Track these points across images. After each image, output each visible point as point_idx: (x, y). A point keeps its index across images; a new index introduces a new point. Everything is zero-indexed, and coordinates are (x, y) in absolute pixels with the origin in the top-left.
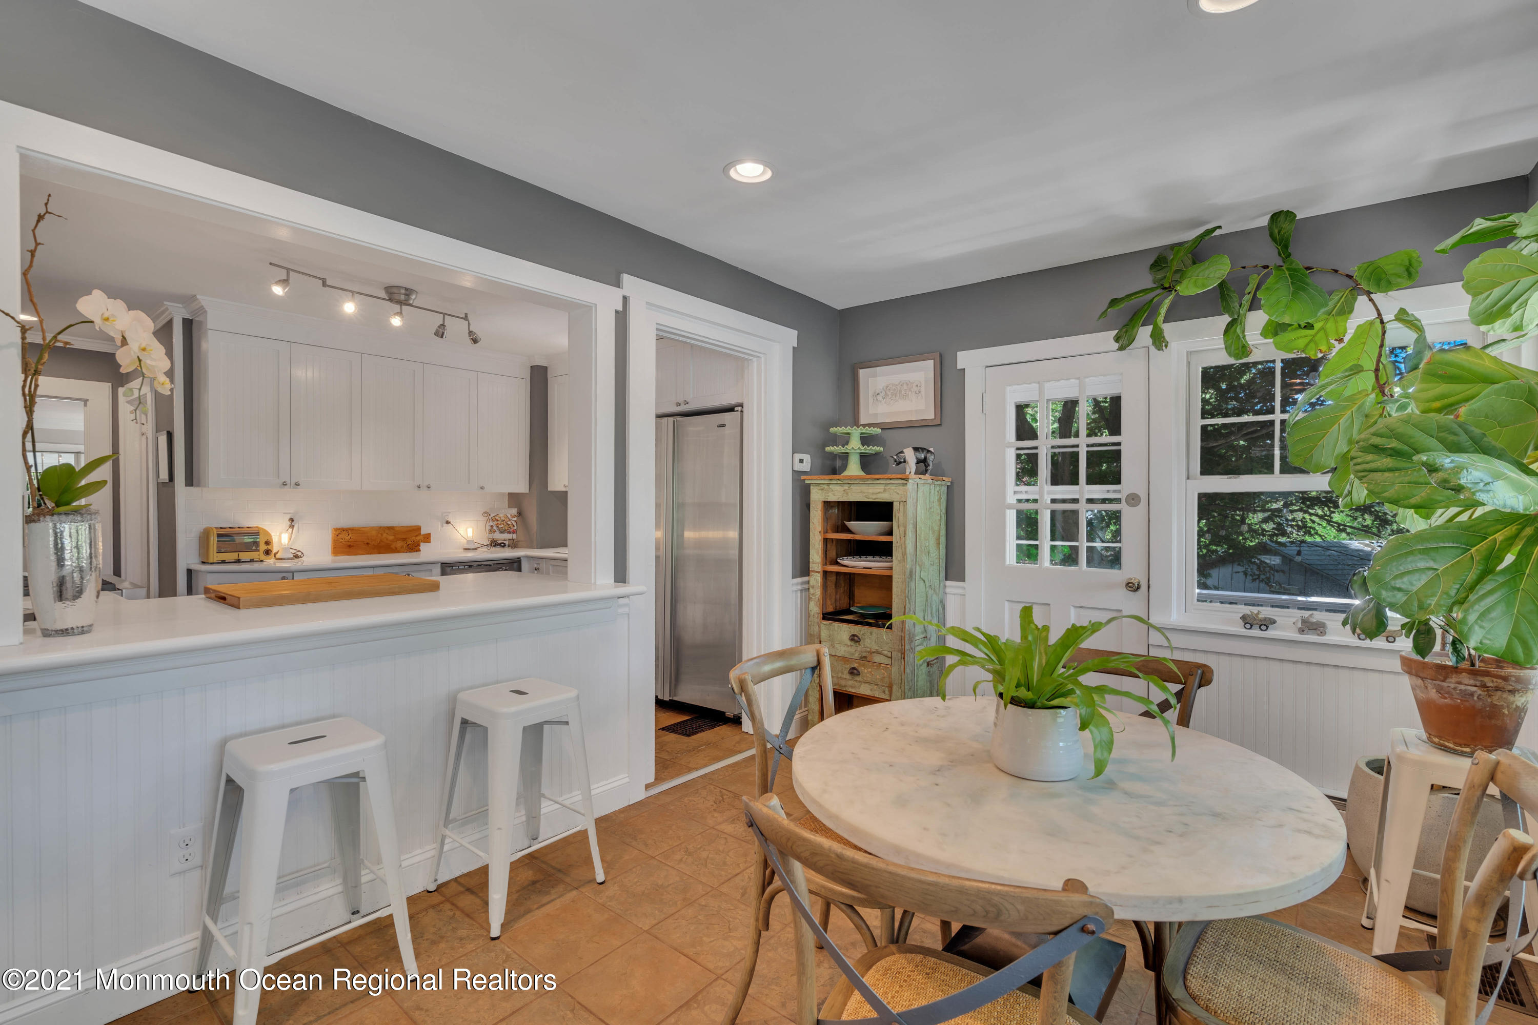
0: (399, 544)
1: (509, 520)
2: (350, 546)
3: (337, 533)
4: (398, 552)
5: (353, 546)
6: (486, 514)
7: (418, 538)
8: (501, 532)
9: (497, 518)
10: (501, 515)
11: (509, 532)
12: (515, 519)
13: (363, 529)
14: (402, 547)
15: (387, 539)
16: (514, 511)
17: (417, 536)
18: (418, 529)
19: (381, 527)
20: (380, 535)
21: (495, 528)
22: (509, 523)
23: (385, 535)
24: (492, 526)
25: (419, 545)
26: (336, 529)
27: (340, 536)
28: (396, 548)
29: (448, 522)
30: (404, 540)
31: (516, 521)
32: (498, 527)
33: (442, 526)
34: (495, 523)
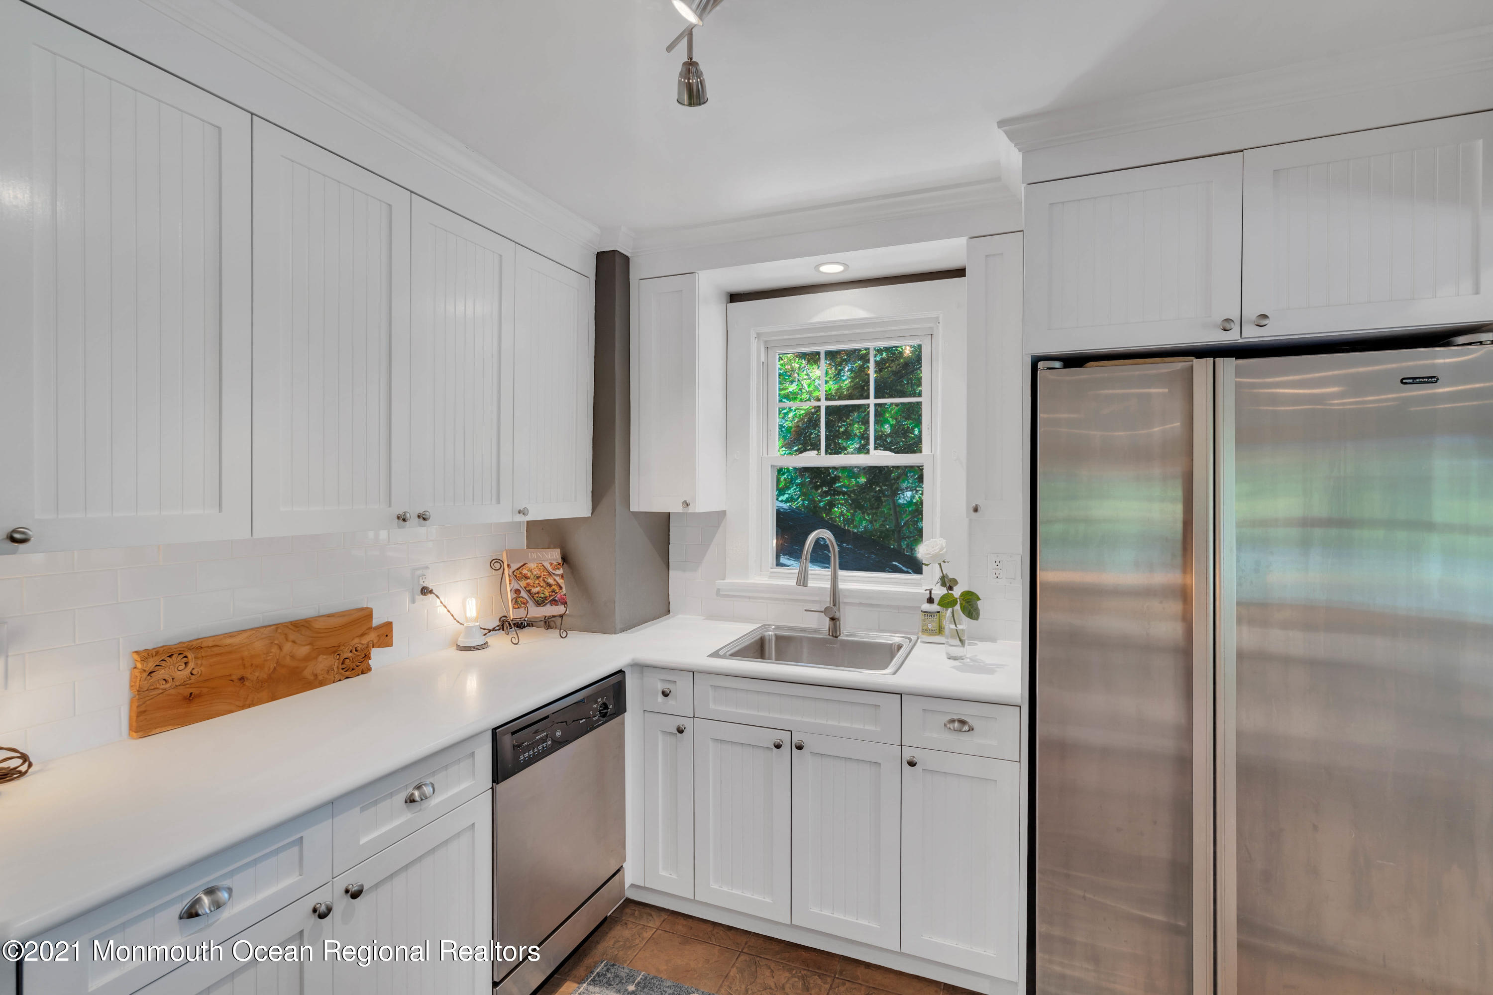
0: (324, 662)
1: (550, 574)
2: (190, 698)
3: (150, 665)
4: (322, 684)
5: (199, 696)
6: (496, 563)
7: (365, 641)
8: (540, 603)
9: (525, 572)
10: (532, 565)
11: (554, 602)
12: (560, 572)
13: (228, 641)
14: (329, 670)
15: (293, 657)
16: (555, 555)
17: (363, 635)
18: (366, 614)
19: (277, 626)
20: (274, 650)
21: (524, 594)
22: (550, 581)
23: (288, 647)
24: (517, 591)
25: (367, 657)
26: (145, 655)
27: (161, 673)
28: (316, 676)
29: (425, 591)
30: (334, 650)
31: (562, 576)
32: (529, 591)
33: (413, 601)
34: (523, 583)
